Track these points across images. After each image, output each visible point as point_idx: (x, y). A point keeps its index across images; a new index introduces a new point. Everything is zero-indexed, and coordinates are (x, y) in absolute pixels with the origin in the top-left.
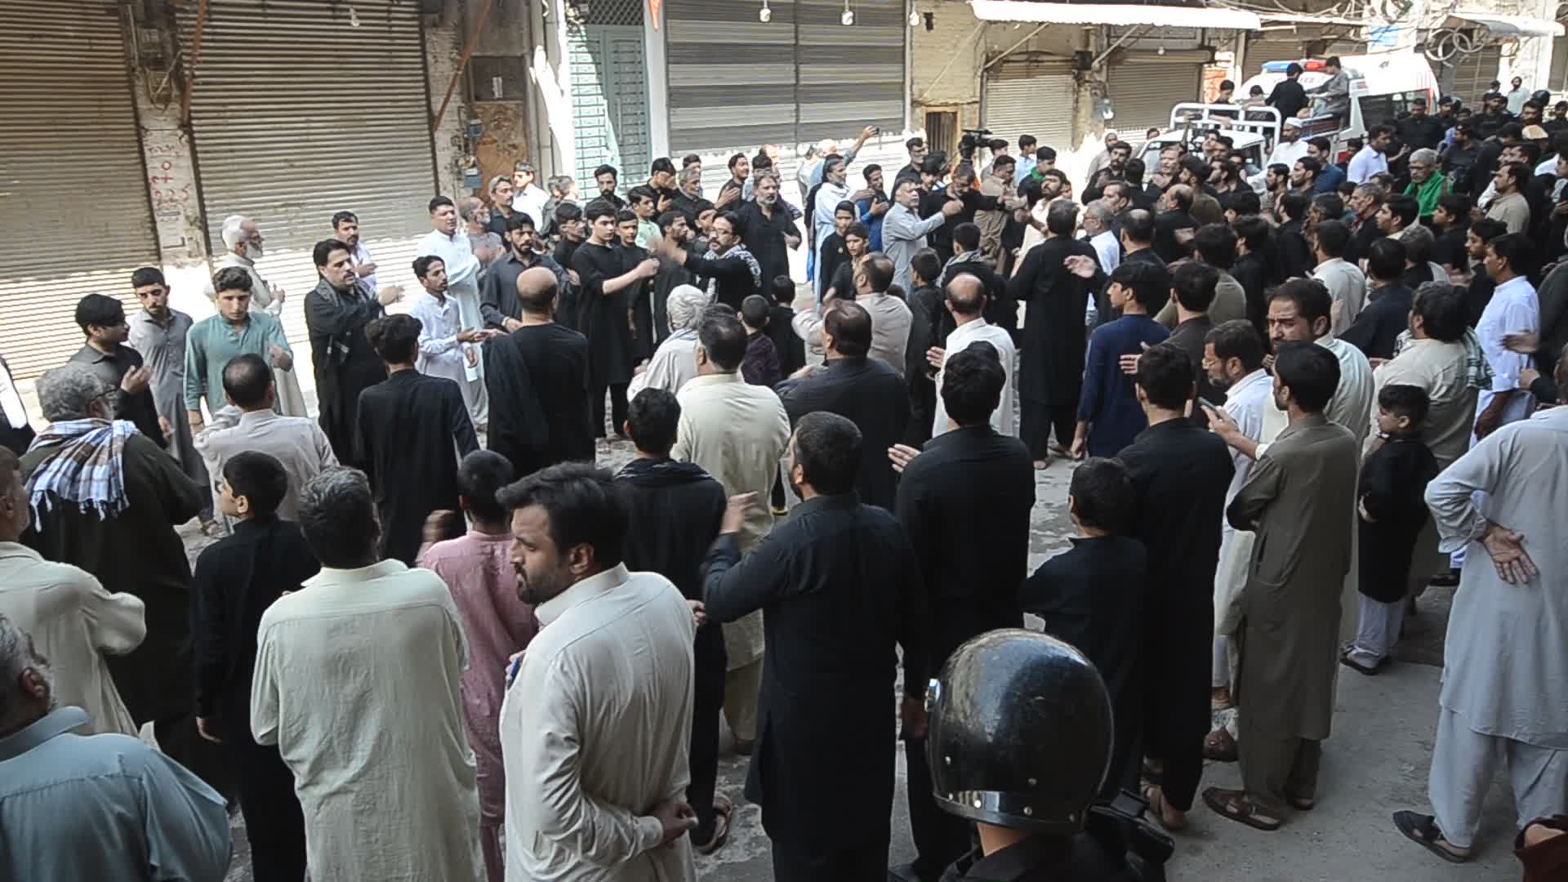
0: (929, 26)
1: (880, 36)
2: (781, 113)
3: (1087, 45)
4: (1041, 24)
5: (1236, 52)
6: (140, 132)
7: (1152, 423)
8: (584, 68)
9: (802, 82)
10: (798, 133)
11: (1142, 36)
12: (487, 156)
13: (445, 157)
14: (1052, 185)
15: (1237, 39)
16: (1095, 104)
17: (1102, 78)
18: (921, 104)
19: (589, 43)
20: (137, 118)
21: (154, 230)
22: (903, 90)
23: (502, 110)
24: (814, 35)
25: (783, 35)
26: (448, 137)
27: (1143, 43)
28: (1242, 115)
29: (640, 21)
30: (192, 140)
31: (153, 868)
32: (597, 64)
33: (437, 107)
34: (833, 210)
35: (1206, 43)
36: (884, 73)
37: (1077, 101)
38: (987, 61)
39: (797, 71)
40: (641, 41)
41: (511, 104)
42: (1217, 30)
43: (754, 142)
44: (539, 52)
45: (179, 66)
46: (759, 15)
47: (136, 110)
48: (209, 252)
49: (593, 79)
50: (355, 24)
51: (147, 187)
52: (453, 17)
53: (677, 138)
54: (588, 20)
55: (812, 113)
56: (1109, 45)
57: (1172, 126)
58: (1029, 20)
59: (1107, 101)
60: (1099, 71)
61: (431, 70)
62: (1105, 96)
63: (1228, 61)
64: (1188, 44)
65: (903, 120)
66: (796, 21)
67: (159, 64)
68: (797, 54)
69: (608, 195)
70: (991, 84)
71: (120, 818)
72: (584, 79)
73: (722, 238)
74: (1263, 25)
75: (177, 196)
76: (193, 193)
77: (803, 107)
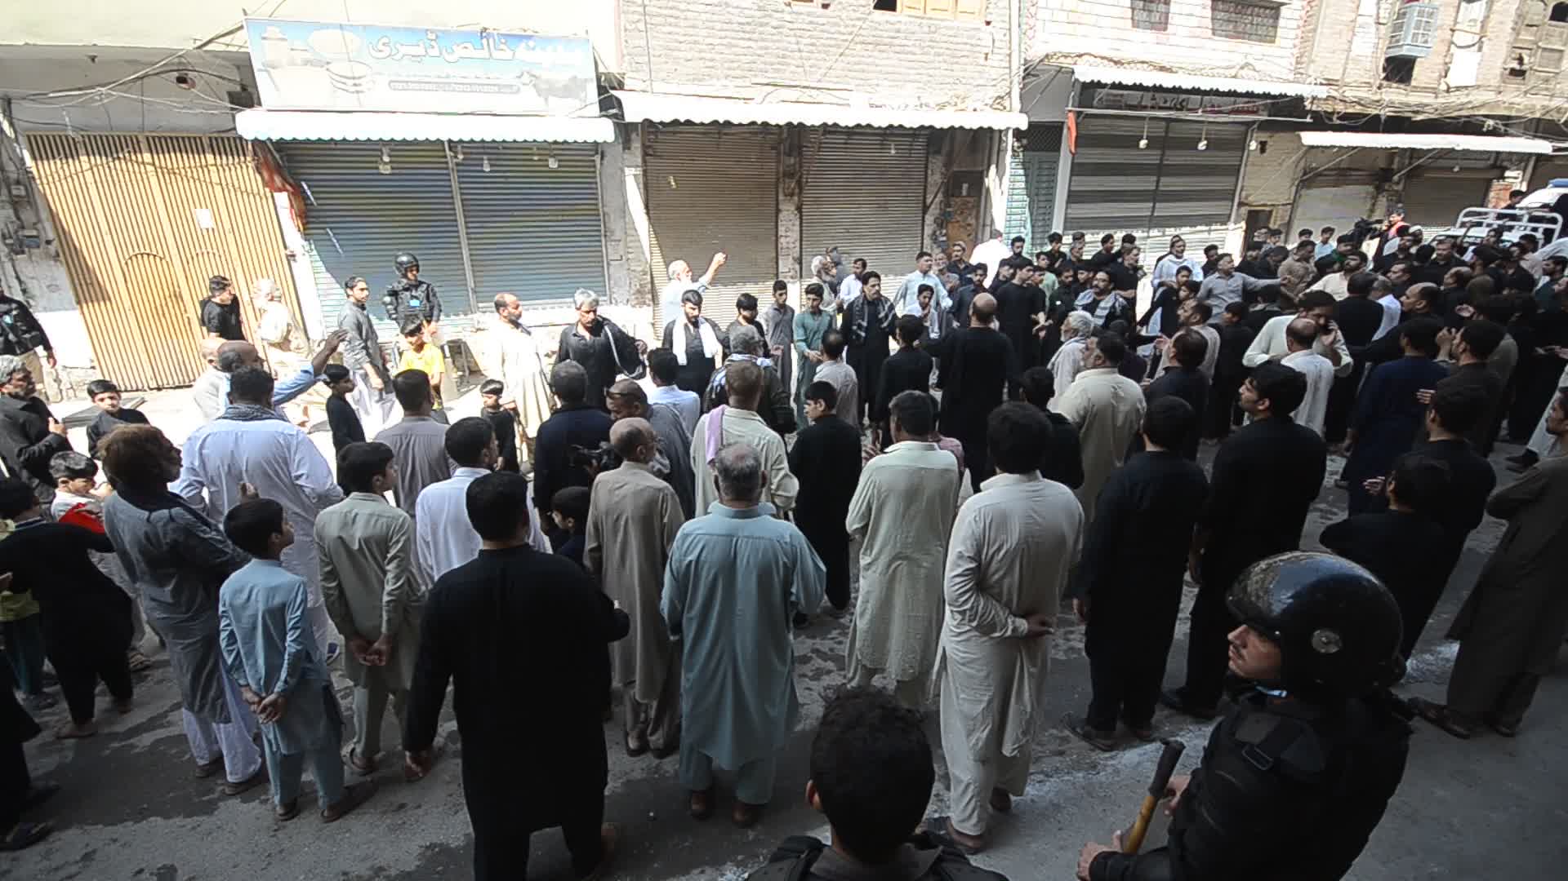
0: (1263, 150)
1: (1223, 158)
2: (1143, 209)
3: (1392, 162)
4: (1354, 148)
5: (1524, 171)
6: (778, 211)
7: (1432, 439)
8: (1019, 178)
9: (1161, 188)
10: (1152, 222)
11: (1440, 158)
12: (952, 230)
13: (928, 231)
14: (1353, 263)
15: (1528, 161)
16: (1389, 206)
17: (1400, 187)
18: (1246, 204)
19: (1023, 163)
20: (777, 204)
21: (777, 263)
22: (1234, 195)
23: (965, 203)
24: (1175, 158)
25: (1153, 158)
26: (932, 218)
27: (1442, 163)
28: (1526, 218)
29: (1058, 150)
30: (801, 219)
31: (792, 593)
32: (1026, 175)
33: (929, 201)
34: (1175, 272)
35: (1499, 163)
36: (1220, 183)
37: (1374, 205)
38: (1305, 174)
39: (1158, 182)
40: (1056, 162)
41: (971, 200)
42: (1511, 153)
43: (1121, 227)
44: (993, 168)
45: (801, 177)
46: (1138, 145)
47: (777, 200)
48: (801, 277)
49: (1023, 185)
50: (893, 152)
51: (777, 241)
52: (945, 149)
53: (1069, 223)
54: (1025, 148)
55: (1164, 209)
56: (1410, 164)
57: (1458, 225)
58: (1345, 145)
59: (1400, 205)
60: (1398, 183)
61: (929, 179)
62: (1400, 202)
63: (1516, 178)
64: (1481, 164)
65: (1229, 216)
66: (1163, 149)
67: (791, 175)
68: (1160, 170)
69: (1018, 255)
70: (1303, 192)
71: (785, 563)
72: (1018, 185)
73: (1101, 284)
74: (1554, 151)
75: (792, 245)
76: (798, 244)
77: (1158, 205)
